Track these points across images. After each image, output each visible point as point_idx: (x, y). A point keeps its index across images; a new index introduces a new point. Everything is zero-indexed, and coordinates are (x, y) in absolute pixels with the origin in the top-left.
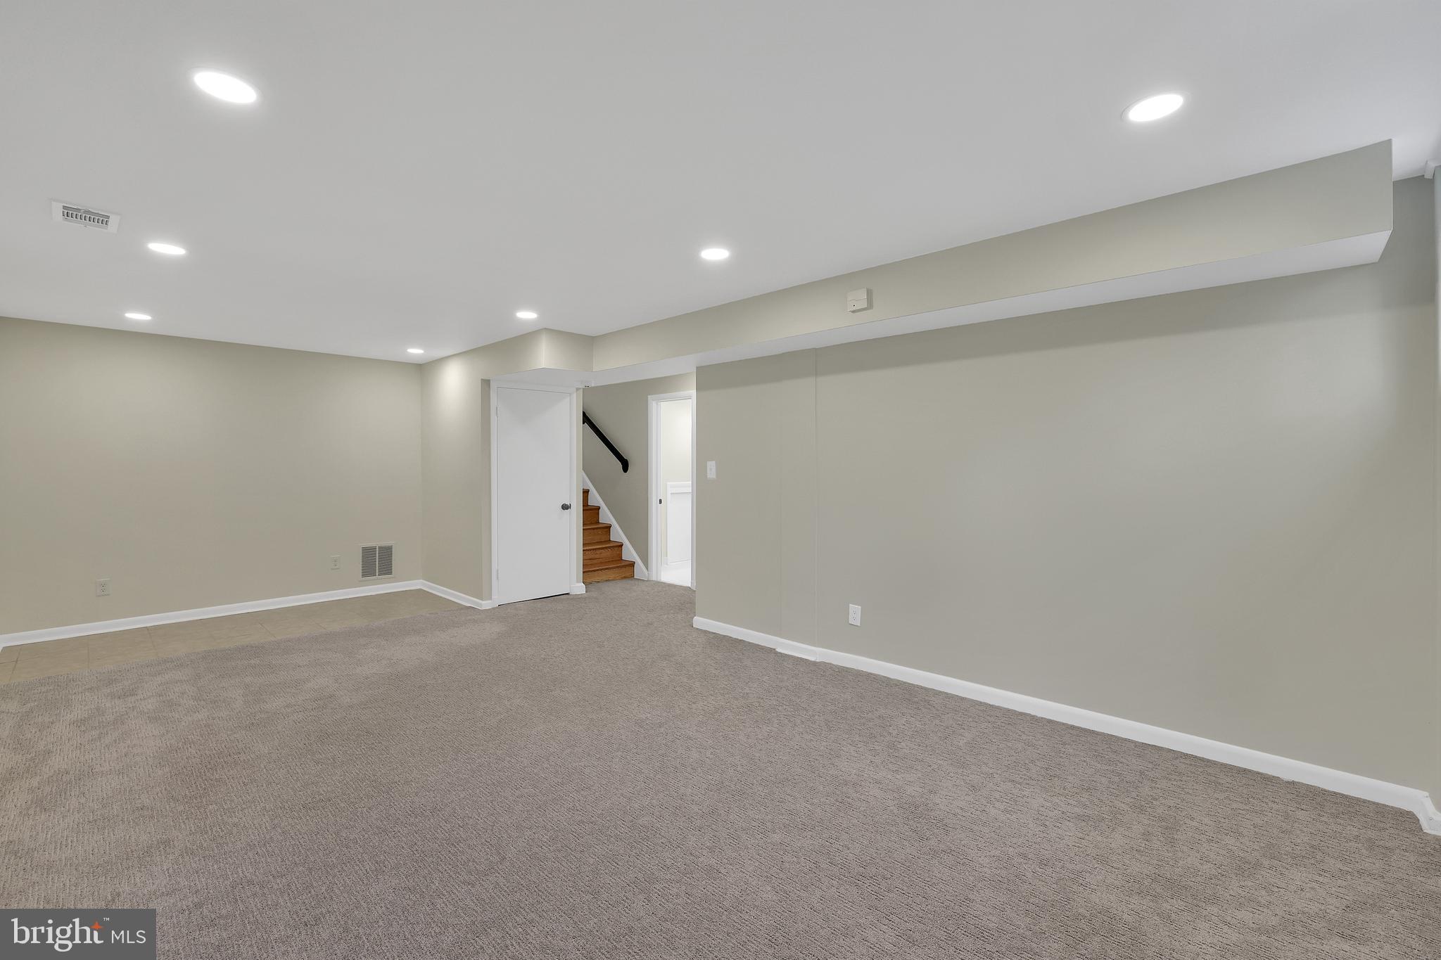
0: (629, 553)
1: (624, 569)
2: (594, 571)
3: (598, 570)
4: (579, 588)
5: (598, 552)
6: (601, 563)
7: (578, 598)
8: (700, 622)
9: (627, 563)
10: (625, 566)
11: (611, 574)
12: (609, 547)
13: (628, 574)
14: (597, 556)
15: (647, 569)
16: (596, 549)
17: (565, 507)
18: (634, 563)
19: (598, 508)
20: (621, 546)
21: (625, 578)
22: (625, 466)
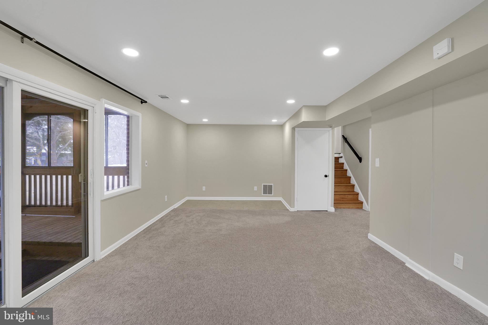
0: (361, 198)
1: (357, 204)
2: (342, 203)
3: (344, 203)
4: (332, 209)
5: (346, 195)
6: (348, 200)
7: (330, 214)
8: (371, 237)
9: (360, 202)
10: (358, 203)
11: (350, 205)
12: (354, 194)
13: (359, 207)
14: (346, 197)
15: (368, 205)
16: (345, 194)
17: (326, 176)
18: (363, 202)
19: (350, 177)
20: (358, 194)
21: (358, 208)
22: (360, 159)
